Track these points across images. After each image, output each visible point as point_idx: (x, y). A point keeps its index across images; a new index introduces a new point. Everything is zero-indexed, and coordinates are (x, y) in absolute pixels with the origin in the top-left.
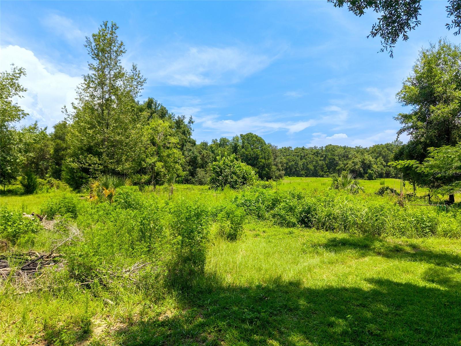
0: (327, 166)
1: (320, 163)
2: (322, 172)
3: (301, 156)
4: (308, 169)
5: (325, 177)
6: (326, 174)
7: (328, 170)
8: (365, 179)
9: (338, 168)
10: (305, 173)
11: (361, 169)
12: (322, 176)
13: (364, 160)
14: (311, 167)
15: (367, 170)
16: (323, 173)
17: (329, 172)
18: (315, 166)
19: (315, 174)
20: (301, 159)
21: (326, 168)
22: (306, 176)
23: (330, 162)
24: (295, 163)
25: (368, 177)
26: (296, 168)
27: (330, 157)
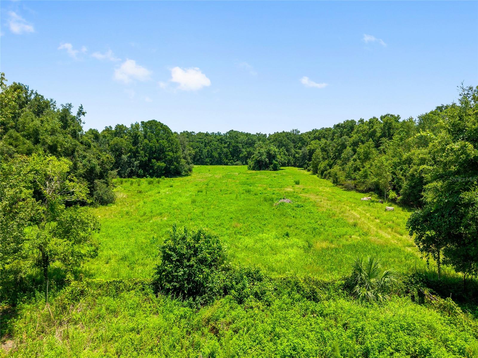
0: (231, 154)
1: (225, 150)
2: (227, 159)
3: (206, 142)
4: (212, 157)
5: (229, 165)
6: (231, 161)
7: (232, 158)
8: (270, 170)
9: (241, 155)
10: (210, 160)
11: (267, 160)
12: (227, 164)
13: (270, 150)
14: (215, 154)
15: (272, 161)
16: (227, 161)
17: (232, 159)
18: (220, 154)
19: (219, 162)
20: (205, 146)
21: (230, 156)
22: (211, 164)
23: (234, 150)
24: (200, 150)
25: (273, 168)
26: (201, 155)
27: (233, 144)
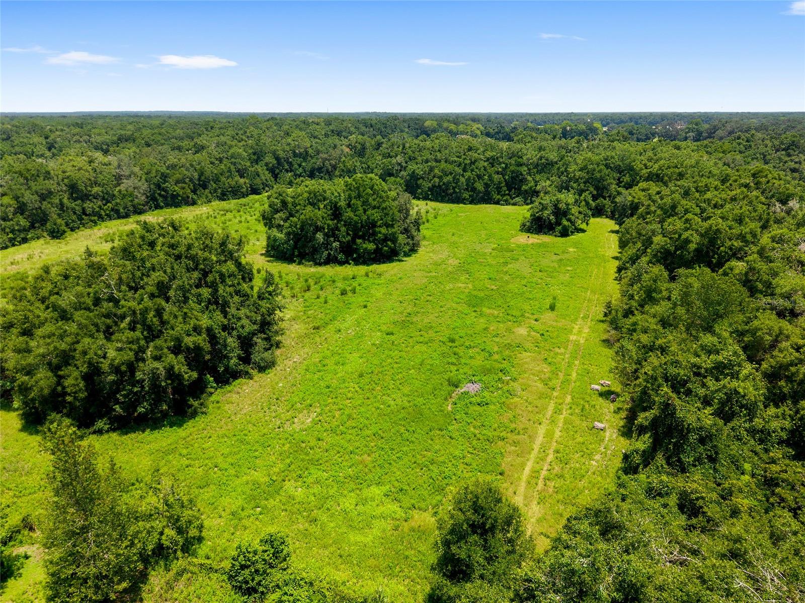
0: (507, 185)
1: (496, 177)
2: (498, 194)
3: (466, 164)
4: (474, 189)
5: (502, 205)
6: (505, 198)
7: (507, 192)
8: (556, 236)
9: (524, 187)
10: (470, 196)
11: (552, 217)
12: (497, 203)
13: (558, 201)
14: (479, 186)
15: (561, 219)
16: (499, 197)
17: (509, 195)
18: (487, 186)
19: (486, 199)
20: (465, 170)
21: (505, 188)
22: (471, 203)
23: (512, 177)
24: (454, 178)
25: (560, 232)
